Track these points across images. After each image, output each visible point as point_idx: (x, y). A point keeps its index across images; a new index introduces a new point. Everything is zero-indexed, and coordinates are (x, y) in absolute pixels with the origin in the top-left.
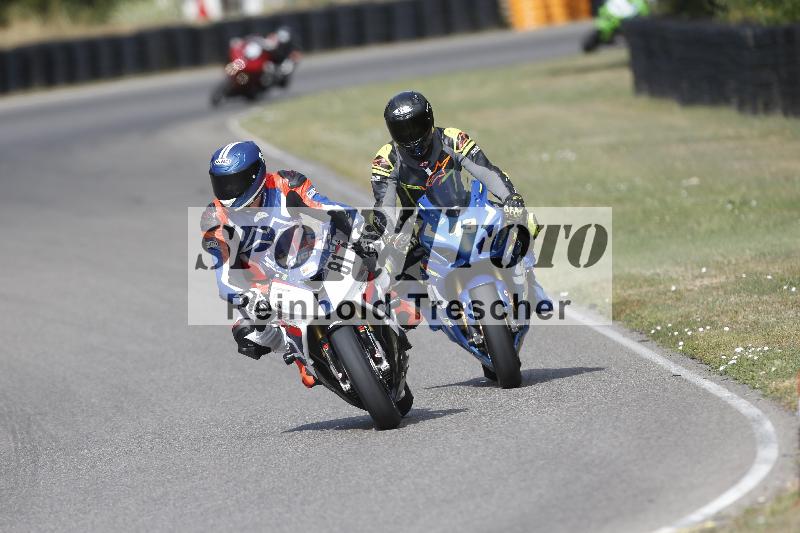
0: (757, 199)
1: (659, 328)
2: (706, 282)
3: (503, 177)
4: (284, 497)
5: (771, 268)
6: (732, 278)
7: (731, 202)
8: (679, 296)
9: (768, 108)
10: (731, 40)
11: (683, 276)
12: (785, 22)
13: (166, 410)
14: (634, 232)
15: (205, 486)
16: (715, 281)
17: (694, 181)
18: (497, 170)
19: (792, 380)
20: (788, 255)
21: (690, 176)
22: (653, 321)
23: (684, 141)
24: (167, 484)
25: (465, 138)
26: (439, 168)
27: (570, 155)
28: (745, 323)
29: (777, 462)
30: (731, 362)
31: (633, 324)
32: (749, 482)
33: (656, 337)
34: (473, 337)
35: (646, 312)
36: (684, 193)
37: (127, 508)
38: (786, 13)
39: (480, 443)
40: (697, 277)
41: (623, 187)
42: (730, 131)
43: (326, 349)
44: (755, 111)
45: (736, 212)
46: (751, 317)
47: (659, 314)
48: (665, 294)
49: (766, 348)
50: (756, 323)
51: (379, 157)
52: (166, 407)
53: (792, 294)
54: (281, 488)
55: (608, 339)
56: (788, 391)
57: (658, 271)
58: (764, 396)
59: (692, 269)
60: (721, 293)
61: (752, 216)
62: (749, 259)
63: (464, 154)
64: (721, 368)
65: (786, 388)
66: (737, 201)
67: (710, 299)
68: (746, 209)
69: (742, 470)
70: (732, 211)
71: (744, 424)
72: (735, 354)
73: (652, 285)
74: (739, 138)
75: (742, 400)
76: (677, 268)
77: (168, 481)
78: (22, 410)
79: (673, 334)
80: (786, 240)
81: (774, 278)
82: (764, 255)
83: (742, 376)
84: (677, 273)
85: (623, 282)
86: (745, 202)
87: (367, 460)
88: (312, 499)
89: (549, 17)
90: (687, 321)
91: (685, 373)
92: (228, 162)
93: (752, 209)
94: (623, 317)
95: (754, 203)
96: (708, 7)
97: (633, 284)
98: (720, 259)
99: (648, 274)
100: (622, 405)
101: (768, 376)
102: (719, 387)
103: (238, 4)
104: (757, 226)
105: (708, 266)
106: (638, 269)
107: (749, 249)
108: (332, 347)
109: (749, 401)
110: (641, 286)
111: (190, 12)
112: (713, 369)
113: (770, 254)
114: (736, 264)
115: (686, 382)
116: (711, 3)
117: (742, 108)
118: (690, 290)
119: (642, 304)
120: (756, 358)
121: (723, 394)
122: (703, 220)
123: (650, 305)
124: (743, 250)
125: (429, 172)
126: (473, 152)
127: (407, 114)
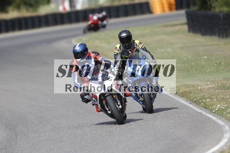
0: (224, 62)
1: (195, 99)
2: (209, 86)
3: (151, 54)
4: (88, 148)
5: (228, 82)
6: (217, 85)
7: (216, 63)
8: (201, 90)
10: (216, 17)
11: (202, 85)
13: (54, 123)
14: (188, 72)
15: (65, 145)
16: (211, 86)
17: (206, 57)
18: (149, 52)
21: (204, 56)
22: (194, 97)
23: (202, 46)
24: (54, 144)
25: (140, 43)
26: (133, 51)
27: (170, 50)
28: (220, 98)
30: (216, 109)
31: (188, 98)
32: (222, 144)
33: (195, 102)
34: (140, 99)
35: (192, 95)
36: (203, 61)
37: (43, 151)
39: (144, 133)
40: (206, 85)
41: (185, 59)
42: (216, 43)
43: (104, 102)
44: (223, 37)
47: (196, 96)
48: (197, 90)
49: (226, 105)
50: (223, 98)
51: (116, 47)
52: (54, 122)
54: (87, 145)
55: (181, 102)
57: (195, 83)
58: (226, 119)
59: (205, 83)
60: (213, 89)
61: (222, 67)
62: (221, 79)
63: (140, 48)
64: (214, 111)
66: (218, 63)
67: (210, 91)
68: (220, 65)
69: (219, 140)
70: (217, 66)
71: (220, 127)
72: (217, 107)
73: (194, 87)
74: (218, 45)
75: (219, 120)
76: (201, 82)
77: (55, 143)
78: (13, 123)
79: (199, 101)
81: (229, 85)
83: (220, 113)
84: (201, 84)
85: (185, 86)
86: (220, 63)
87: (112, 138)
88: (96, 148)
89: (164, 10)
90: (203, 98)
91: (204, 113)
92: (78, 49)
94: (185, 96)
95: (223, 64)
97: (188, 87)
98: (213, 80)
99: (192, 84)
100: (185, 122)
101: (227, 113)
102: (213, 116)
103: (74, 7)
104: (224, 70)
105: (209, 82)
106: (189, 83)
107: (221, 77)
108: (106, 101)
109: (221, 120)
110: (190, 88)
111: (61, 9)
112: (211, 111)
113: (227, 78)
114: (218, 81)
115: (204, 115)
116: (210, 6)
117: (219, 36)
118: (204, 89)
119: (191, 93)
120: (223, 108)
121: (214, 118)
122: (208, 68)
123: (193, 93)
124: (220, 77)
125: (130, 52)
126: (143, 47)
127: (125, 36)
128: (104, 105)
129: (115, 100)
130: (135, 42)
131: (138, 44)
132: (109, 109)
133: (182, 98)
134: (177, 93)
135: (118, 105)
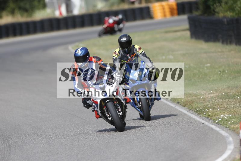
0: (228, 70)
1: (198, 109)
2: (212, 95)
3: (150, 60)
5: (232, 91)
6: (220, 94)
7: (220, 71)
8: (204, 99)
9: (231, 43)
10: (220, 22)
11: (205, 94)
12: (236, 17)
14: (190, 80)
16: (215, 95)
17: (209, 65)
19: (238, 125)
20: (237, 87)
21: (207, 63)
22: (196, 107)
23: (206, 53)
25: (140, 48)
26: (132, 57)
27: (171, 57)
28: (224, 108)
29: (233, 150)
30: (220, 120)
31: (190, 108)
33: (197, 112)
34: (138, 105)
35: (194, 105)
36: (206, 68)
38: (236, 14)
40: (209, 94)
42: (220, 50)
43: (105, 108)
44: (227, 44)
45: (221, 74)
46: (226, 106)
47: (198, 105)
48: (200, 99)
49: (230, 115)
50: (227, 108)
51: (115, 52)
53: (238, 99)
56: (237, 128)
57: (198, 92)
58: (230, 130)
59: (208, 91)
60: (217, 98)
61: (226, 75)
62: (225, 88)
63: (140, 53)
64: (217, 121)
65: (236, 127)
66: (222, 71)
67: (213, 101)
68: (224, 73)
70: (220, 74)
71: (223, 138)
72: (221, 117)
73: (196, 96)
74: (222, 52)
75: (223, 131)
76: (203, 91)
79: (202, 111)
80: (236, 83)
81: (233, 94)
82: (230, 87)
83: (223, 124)
84: (203, 93)
85: (187, 95)
86: (224, 71)
89: (165, 16)
90: (206, 107)
91: (206, 123)
92: (80, 53)
93: (226, 73)
94: (187, 106)
95: (227, 71)
96: (213, 12)
97: (190, 96)
98: (216, 88)
99: (195, 93)
100: (187, 132)
101: (231, 124)
102: (216, 127)
103: (71, 12)
104: (228, 78)
105: (213, 91)
106: (192, 91)
107: (225, 85)
108: (106, 107)
109: (225, 131)
110: (192, 97)
111: (57, 14)
112: (214, 121)
113: (231, 87)
114: (221, 90)
115: (206, 125)
116: (214, 11)
117: (223, 43)
118: (207, 98)
119: (193, 102)
120: (227, 118)
121: (217, 129)
122: (211, 76)
123: (195, 102)
124: (223, 86)
125: (129, 57)
126: (142, 53)
127: (125, 40)
128: (104, 111)
129: (116, 107)
130: (135, 47)
131: (137, 49)
132: (110, 115)
133: (184, 107)
134: (179, 102)
135: (118, 111)
